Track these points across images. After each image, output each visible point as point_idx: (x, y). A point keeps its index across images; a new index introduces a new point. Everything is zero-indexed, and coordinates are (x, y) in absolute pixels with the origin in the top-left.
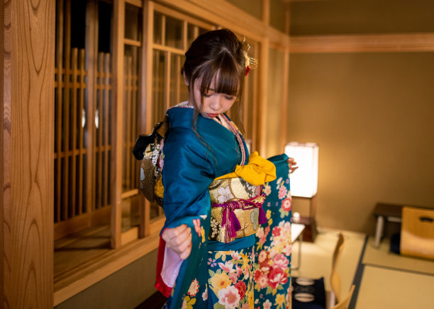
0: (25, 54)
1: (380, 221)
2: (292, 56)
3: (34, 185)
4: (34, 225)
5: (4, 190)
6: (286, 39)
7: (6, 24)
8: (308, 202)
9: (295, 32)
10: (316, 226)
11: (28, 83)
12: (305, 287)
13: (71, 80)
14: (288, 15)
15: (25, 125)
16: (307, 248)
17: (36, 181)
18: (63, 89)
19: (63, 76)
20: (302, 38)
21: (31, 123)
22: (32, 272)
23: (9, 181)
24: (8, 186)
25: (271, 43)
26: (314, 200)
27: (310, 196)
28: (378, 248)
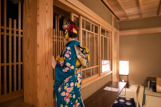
0: (43, 25)
1: (149, 82)
2: (120, 36)
3: (47, 65)
4: (47, 77)
5: (37, 66)
6: (118, 32)
7: (38, 15)
8: (127, 76)
9: (120, 30)
10: (129, 84)
11: (44, 34)
12: (128, 100)
13: (59, 39)
14: (118, 25)
15: (44, 46)
16: (127, 89)
17: (47, 64)
18: (57, 42)
19: (57, 38)
20: (122, 31)
21: (46, 46)
22: (46, 92)
23: (39, 63)
24: (39, 64)
25: (114, 32)
26: (128, 76)
27: (127, 75)
28: (149, 90)
